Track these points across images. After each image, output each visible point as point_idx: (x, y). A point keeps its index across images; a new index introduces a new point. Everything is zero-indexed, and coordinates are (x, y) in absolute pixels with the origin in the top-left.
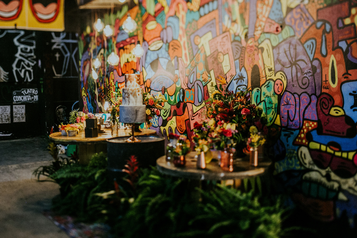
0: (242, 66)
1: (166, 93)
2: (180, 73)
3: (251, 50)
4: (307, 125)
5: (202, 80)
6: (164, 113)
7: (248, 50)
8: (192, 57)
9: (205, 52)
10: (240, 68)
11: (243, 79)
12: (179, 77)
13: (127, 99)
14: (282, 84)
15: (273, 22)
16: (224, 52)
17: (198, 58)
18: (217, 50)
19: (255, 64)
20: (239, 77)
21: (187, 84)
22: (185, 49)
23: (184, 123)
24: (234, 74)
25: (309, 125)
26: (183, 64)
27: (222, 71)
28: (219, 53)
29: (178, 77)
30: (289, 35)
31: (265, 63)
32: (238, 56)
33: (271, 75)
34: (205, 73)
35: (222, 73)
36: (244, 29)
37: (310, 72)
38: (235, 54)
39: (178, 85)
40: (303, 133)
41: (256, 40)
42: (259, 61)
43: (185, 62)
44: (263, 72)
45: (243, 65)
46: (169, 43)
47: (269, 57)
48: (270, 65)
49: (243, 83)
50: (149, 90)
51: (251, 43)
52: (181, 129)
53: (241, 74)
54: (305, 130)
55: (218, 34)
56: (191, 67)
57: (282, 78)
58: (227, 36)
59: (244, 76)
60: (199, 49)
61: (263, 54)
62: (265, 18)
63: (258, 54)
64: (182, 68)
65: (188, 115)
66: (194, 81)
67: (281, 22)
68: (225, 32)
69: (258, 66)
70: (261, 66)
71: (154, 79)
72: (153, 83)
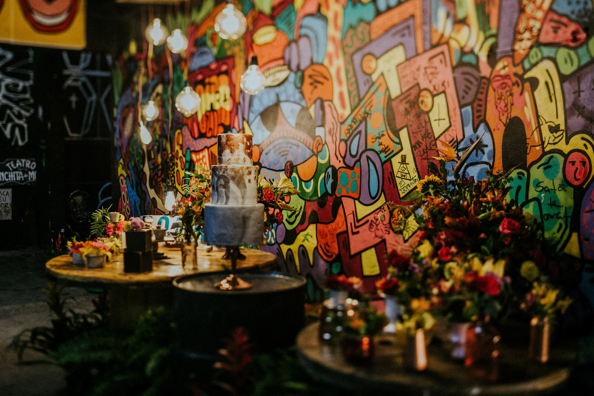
0: (479, 119)
1: (294, 174)
2: (327, 133)
3: (503, 86)
5: (378, 149)
6: (290, 217)
7: (496, 85)
8: (357, 100)
9: (387, 89)
10: (476, 125)
11: (483, 148)
12: (326, 143)
13: (222, 192)
14: (588, 162)
15: (564, 20)
16: (435, 89)
17: (371, 102)
18: (418, 84)
19: (513, 116)
20: (469, 144)
21: (344, 158)
22: (340, 82)
23: (336, 239)
24: (460, 137)
26: (335, 115)
27: (430, 131)
28: (421, 91)
29: (324, 143)
31: (539, 114)
32: (469, 98)
33: (557, 140)
34: (385, 133)
35: (430, 136)
36: (486, 38)
38: (461, 94)
39: (322, 159)
41: (517, 61)
42: (525, 108)
43: (340, 110)
44: (536, 134)
45: (482, 118)
46: (303, 72)
47: (551, 100)
48: (554, 119)
49: (481, 159)
50: (257, 168)
51: (504, 68)
52: (328, 251)
53: (478, 138)
55: (420, 50)
56: (354, 120)
57: (586, 147)
58: (443, 53)
59: (485, 143)
60: (373, 84)
61: (536, 93)
62: (543, 10)
63: (522, 93)
64: (333, 124)
65: (345, 222)
66: (360, 151)
67: (586, 20)
68: (438, 45)
69: (522, 118)
70: (529, 120)
71: (267, 145)
72: (267, 154)
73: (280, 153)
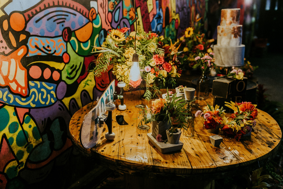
0: (160, 7)
1: (73, 38)
2: (99, 6)
5: (129, 17)
6: (71, 73)
11: (160, 18)
12: (98, 13)
14: (178, 22)
19: (167, 6)
20: (158, 16)
21: (111, 23)
23: (108, 75)
29: (97, 13)
31: (172, 7)
33: (174, 16)
39: (97, 24)
42: (169, 4)
47: (174, 2)
48: (174, 9)
49: (160, 22)
50: (23, 37)
52: (103, 85)
53: (160, 14)
57: (178, 18)
66: (120, 19)
69: (169, 8)
71: (37, 13)
72: (37, 21)
73: (54, 21)
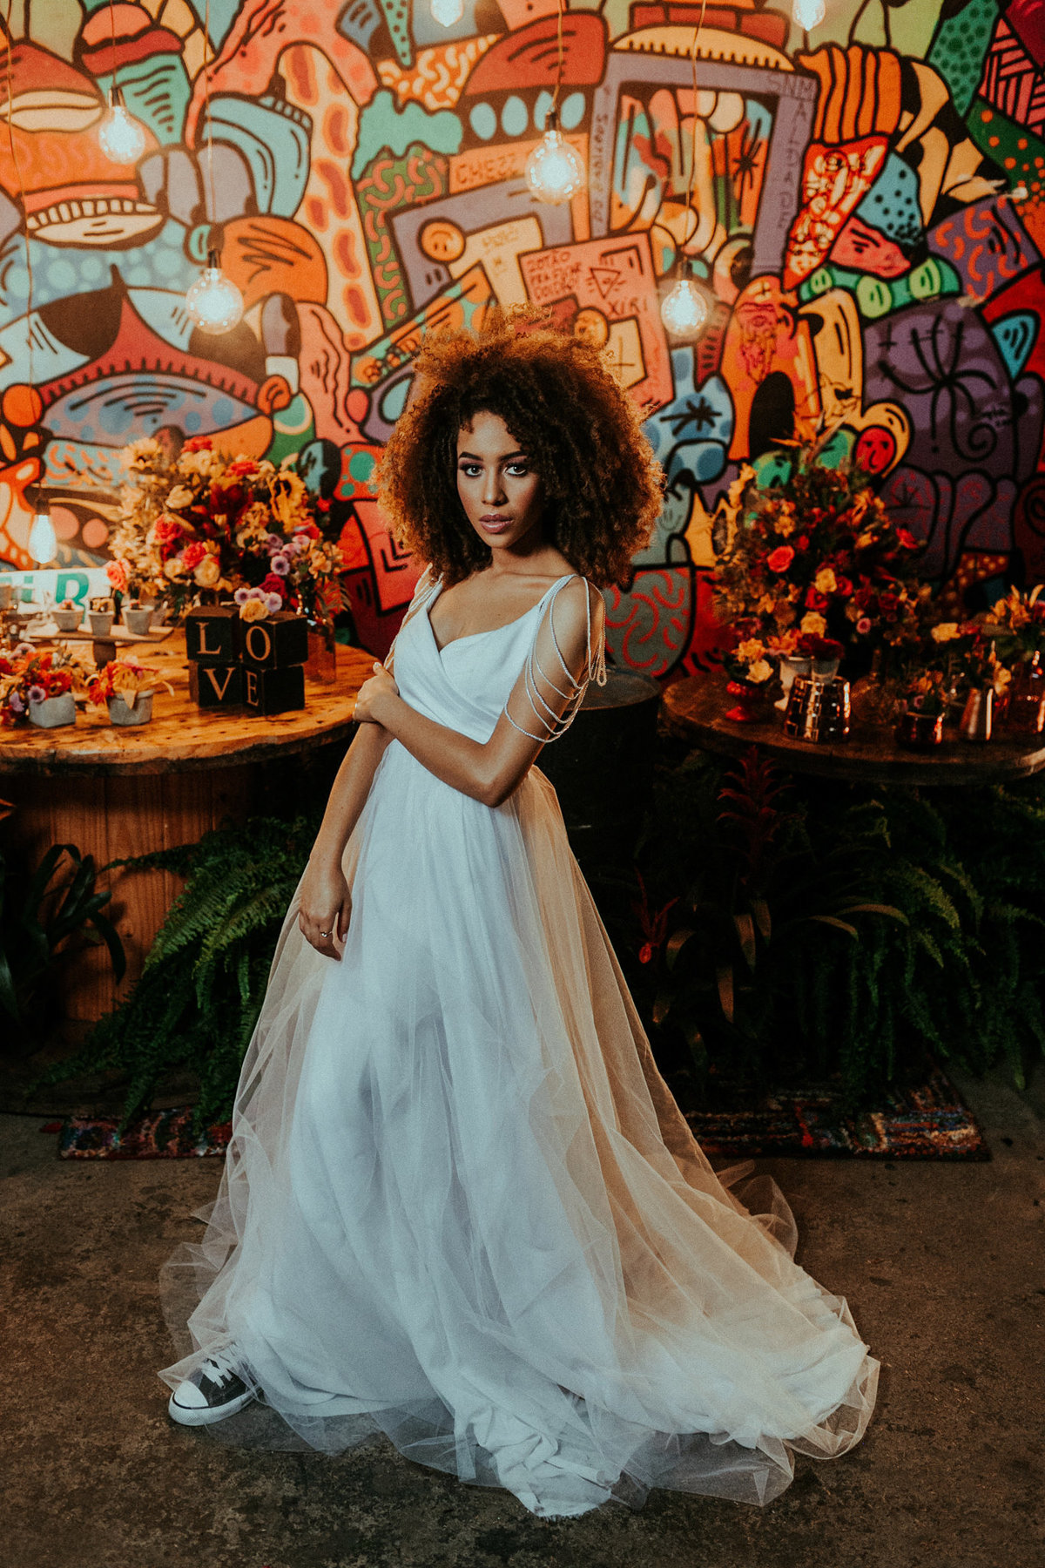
0: (709, 371)
2: (307, 370)
3: (760, 321)
4: (971, 565)
7: (745, 317)
8: (402, 309)
9: (493, 296)
10: (700, 377)
11: (712, 417)
12: (300, 390)
14: (891, 443)
15: (876, 236)
16: (614, 309)
17: (447, 316)
18: (574, 297)
19: (774, 368)
20: (686, 410)
21: (361, 426)
22: (349, 267)
24: (666, 397)
25: (978, 565)
26: (335, 336)
28: (580, 310)
29: (294, 390)
30: (936, 290)
31: (821, 370)
33: (846, 411)
36: (730, 239)
37: (1002, 413)
39: (293, 423)
40: (956, 588)
41: (789, 284)
42: (797, 360)
43: (350, 327)
44: (812, 403)
45: (714, 368)
47: (843, 352)
48: (845, 380)
49: (708, 434)
50: (31, 440)
51: (764, 292)
53: (703, 400)
54: (964, 581)
55: (582, 234)
56: (392, 349)
57: (891, 421)
58: (635, 247)
59: (716, 408)
60: (453, 283)
61: (817, 339)
62: (840, 213)
63: (792, 336)
64: (325, 352)
65: (363, 552)
67: (910, 242)
68: (623, 232)
69: (791, 377)
70: (801, 377)
71: (75, 386)
72: (74, 407)
73: (128, 408)
